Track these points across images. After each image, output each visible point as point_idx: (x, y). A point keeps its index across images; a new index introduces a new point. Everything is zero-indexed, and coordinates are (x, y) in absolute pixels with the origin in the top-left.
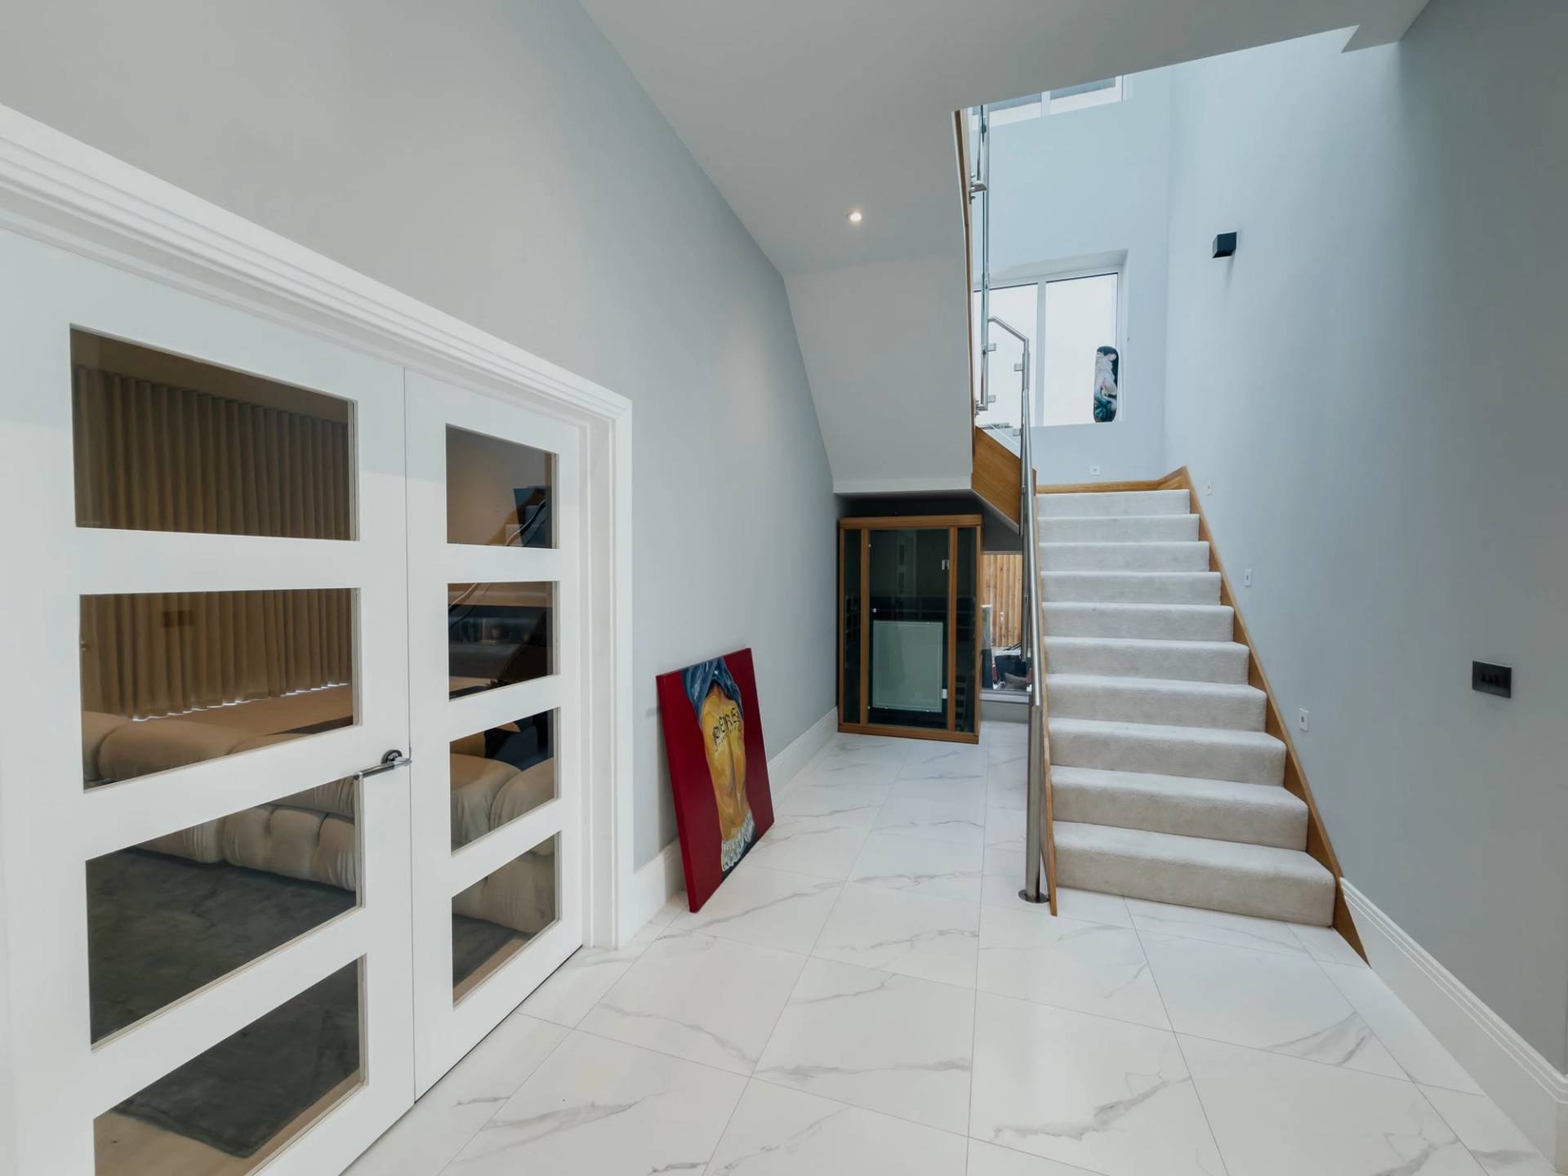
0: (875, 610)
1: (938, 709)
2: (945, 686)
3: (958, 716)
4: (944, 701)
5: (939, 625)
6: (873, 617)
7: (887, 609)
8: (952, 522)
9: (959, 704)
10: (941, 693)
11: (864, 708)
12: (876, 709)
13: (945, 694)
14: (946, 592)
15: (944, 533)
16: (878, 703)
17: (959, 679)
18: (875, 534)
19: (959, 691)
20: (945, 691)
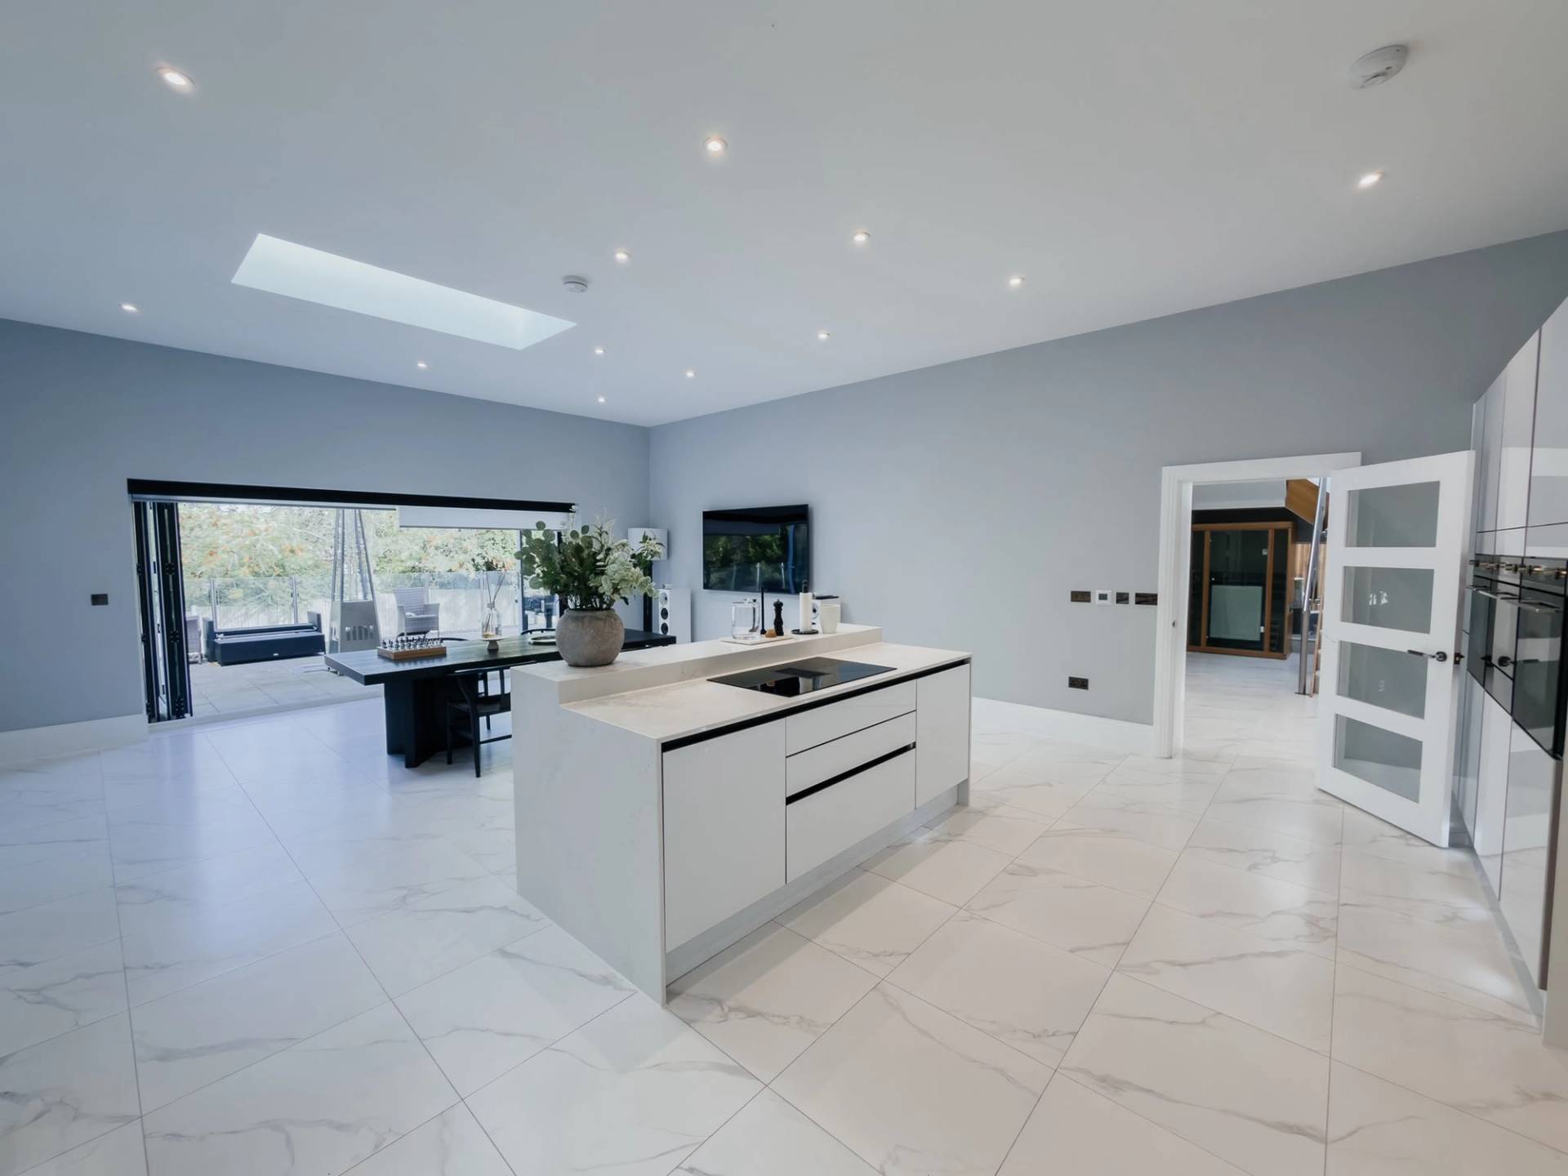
0: (1213, 579)
1: (1257, 638)
2: (1262, 624)
3: (1272, 645)
4: (1262, 634)
5: (1259, 589)
6: (1211, 583)
7: (1219, 579)
8: (1272, 526)
9: (1272, 637)
10: (1260, 629)
11: (1204, 637)
12: (1212, 638)
13: (1262, 629)
14: (1266, 569)
15: (1265, 533)
16: (1213, 635)
17: (1272, 623)
18: (1214, 534)
19: (1272, 630)
20: (1262, 628)
